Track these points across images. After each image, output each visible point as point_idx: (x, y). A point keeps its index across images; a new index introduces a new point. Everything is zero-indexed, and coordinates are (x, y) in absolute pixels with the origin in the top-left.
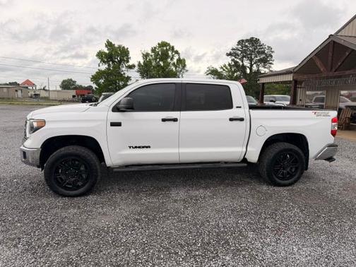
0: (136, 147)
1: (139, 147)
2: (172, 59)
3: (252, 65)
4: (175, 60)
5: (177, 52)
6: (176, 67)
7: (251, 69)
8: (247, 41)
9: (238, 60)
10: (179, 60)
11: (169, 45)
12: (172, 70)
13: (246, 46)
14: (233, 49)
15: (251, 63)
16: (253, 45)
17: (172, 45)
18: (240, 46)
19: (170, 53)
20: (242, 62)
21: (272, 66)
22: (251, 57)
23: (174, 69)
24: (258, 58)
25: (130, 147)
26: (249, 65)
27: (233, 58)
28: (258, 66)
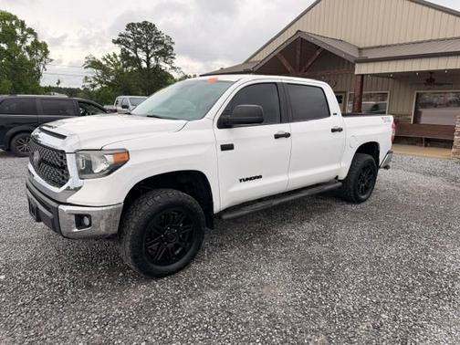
0: (247, 179)
1: (251, 179)
2: (23, 41)
3: (148, 59)
4: (29, 44)
5: (31, 31)
6: (31, 54)
7: (148, 63)
8: (139, 25)
9: (130, 51)
10: (36, 45)
11: (15, 18)
12: (26, 59)
13: (139, 33)
14: (121, 35)
15: (147, 56)
16: (147, 32)
17: (19, 18)
18: (130, 32)
19: (18, 31)
20: (136, 52)
21: (174, 61)
22: (147, 48)
23: (28, 57)
24: (156, 50)
25: (241, 180)
26: (145, 58)
27: (123, 47)
28: (156, 60)
